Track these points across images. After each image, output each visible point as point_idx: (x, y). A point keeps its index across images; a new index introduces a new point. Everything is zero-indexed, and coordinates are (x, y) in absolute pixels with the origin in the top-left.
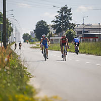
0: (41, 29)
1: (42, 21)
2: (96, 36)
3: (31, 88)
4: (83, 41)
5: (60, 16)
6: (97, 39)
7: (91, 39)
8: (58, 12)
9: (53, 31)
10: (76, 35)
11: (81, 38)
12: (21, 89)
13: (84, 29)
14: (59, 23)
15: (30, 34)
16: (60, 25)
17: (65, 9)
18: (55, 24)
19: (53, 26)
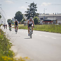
0: (19, 16)
1: (19, 12)
2: (52, 21)
3: (12, 52)
4: (44, 24)
5: (30, 8)
6: (52, 23)
7: (49, 23)
8: (29, 6)
9: (25, 18)
10: (39, 20)
11: (42, 22)
12: (5, 53)
13: (44, 16)
14: (29, 13)
15: (12, 19)
16: (30, 14)
17: (33, 5)
18: (27, 13)
19: (25, 14)
